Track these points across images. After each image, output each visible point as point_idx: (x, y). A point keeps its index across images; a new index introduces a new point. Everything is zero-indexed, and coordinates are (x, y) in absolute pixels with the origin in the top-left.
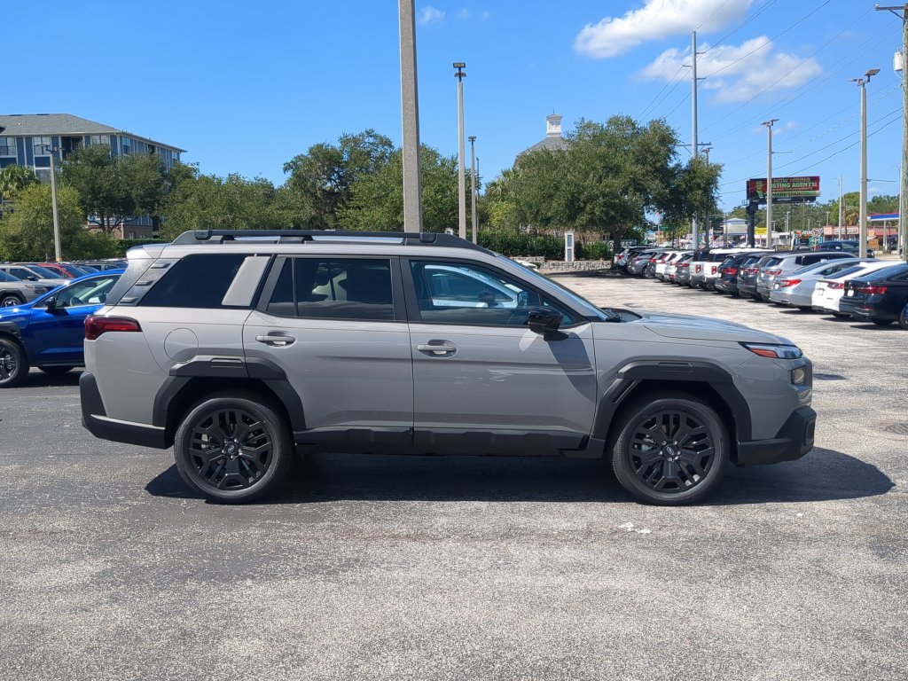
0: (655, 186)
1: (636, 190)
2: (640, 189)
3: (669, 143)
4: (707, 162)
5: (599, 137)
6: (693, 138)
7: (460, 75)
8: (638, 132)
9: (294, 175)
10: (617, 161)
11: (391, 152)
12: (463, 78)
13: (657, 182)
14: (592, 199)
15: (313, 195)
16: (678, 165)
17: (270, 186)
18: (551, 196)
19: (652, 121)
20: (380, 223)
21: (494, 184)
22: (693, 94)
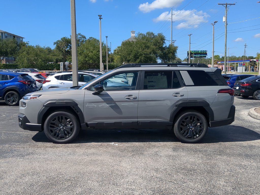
0: (159, 52)
1: (154, 53)
2: (155, 53)
3: (163, 40)
4: (174, 46)
5: (144, 37)
6: (171, 39)
7: (100, 18)
8: (154, 37)
9: (57, 46)
10: (148, 44)
11: (85, 40)
12: (101, 19)
13: (160, 51)
14: (141, 55)
15: (62, 52)
16: (166, 46)
17: (50, 49)
18: (130, 54)
19: (159, 34)
20: (81, 60)
21: (115, 50)
22: (171, 26)
